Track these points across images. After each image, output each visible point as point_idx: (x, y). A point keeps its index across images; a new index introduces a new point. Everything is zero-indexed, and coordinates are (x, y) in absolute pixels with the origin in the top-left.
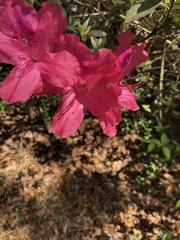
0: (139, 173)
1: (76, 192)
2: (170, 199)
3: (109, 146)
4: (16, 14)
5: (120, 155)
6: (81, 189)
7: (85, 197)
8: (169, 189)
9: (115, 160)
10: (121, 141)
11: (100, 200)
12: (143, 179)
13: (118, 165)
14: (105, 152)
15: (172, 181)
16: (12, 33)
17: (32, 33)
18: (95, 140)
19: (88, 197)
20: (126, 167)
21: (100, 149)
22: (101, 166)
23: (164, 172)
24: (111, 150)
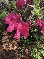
0: (20, 49)
1: (4, 56)
2: (27, 55)
3: (13, 43)
4: (12, 15)
5: (16, 45)
6: (6, 55)
7: (7, 57)
8: (27, 53)
9: (14, 46)
10: (16, 41)
11: (11, 57)
12: (21, 51)
13: (15, 48)
14: (12, 44)
15: (28, 51)
16: (10, 19)
17: (14, 19)
18: (9, 41)
19: (8, 57)
20: (17, 48)
21: (11, 44)
22: (11, 48)
23: (26, 49)
24: (13, 44)
